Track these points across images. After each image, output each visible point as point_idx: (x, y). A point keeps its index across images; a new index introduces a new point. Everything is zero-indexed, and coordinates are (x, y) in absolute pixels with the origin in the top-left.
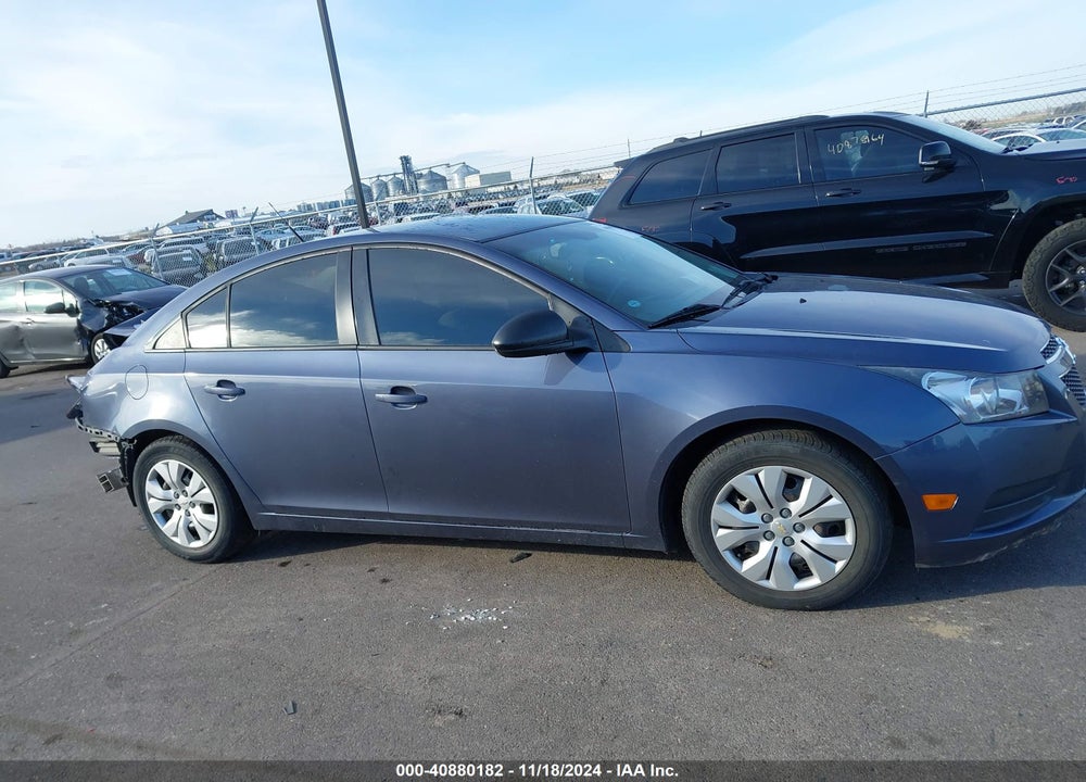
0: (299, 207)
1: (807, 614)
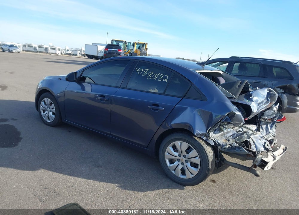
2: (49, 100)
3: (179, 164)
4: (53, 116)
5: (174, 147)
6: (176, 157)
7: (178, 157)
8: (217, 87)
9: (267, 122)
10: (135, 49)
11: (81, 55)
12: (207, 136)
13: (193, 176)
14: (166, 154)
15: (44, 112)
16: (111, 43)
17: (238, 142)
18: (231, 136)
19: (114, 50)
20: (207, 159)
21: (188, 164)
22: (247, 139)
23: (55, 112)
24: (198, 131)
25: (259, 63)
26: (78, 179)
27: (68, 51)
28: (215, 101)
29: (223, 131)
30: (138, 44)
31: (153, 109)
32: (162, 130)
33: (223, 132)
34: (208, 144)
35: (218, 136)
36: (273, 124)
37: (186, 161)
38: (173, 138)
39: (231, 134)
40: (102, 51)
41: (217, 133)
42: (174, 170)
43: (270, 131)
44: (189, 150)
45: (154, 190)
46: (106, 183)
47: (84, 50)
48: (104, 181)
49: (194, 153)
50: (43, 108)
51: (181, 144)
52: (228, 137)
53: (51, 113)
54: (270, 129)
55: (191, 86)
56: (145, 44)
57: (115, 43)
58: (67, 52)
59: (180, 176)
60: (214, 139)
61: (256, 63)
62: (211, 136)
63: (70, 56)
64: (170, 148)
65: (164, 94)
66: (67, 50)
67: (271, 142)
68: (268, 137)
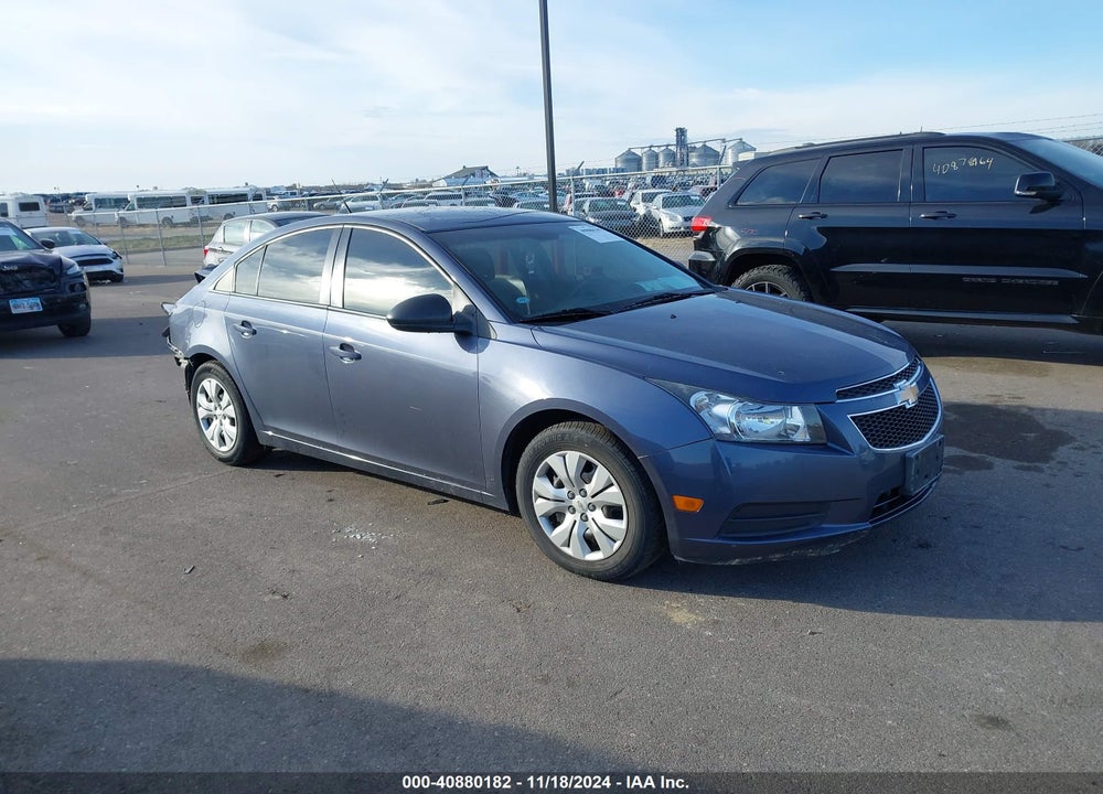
0: (568, 171)
1: (590, 581)
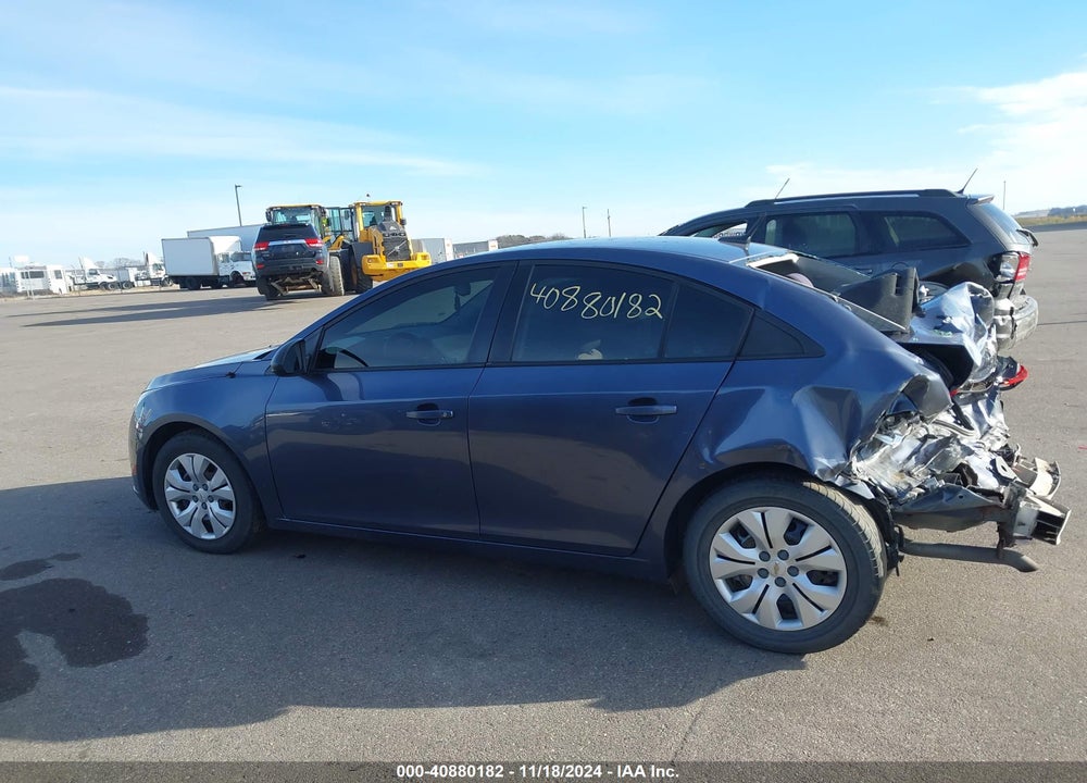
2: (199, 459)
3: (767, 586)
4: (229, 515)
5: (739, 532)
6: (754, 563)
7: (761, 564)
8: (840, 306)
9: (973, 394)
10: (360, 226)
11: (148, 283)
12: (846, 471)
13: (827, 614)
14: (714, 560)
15: (183, 505)
16: (269, 220)
17: (939, 472)
18: (909, 458)
19: (290, 242)
20: (867, 547)
21: (802, 579)
22: (963, 457)
23: (232, 498)
24: (822, 462)
25: (847, 209)
26: (444, 713)
27: (94, 273)
28: (851, 353)
29: (881, 444)
30: (366, 208)
31: (634, 417)
32: (682, 486)
33: (882, 450)
34: (857, 498)
35: (872, 467)
36: (993, 397)
37: (793, 571)
38: (731, 501)
39: (906, 451)
40: (231, 253)
41: (867, 458)
42: (754, 612)
43: (990, 420)
44: (795, 531)
45: (712, 690)
46: (546, 706)
47: (158, 262)
48: (535, 699)
49: (816, 536)
50: (179, 493)
51: (763, 515)
52: (904, 463)
53: (215, 506)
54: (989, 413)
55: (754, 315)
56: (395, 207)
57: (281, 219)
58: (91, 280)
59: (779, 625)
60: (867, 479)
61: (840, 209)
62: (856, 472)
63: (108, 292)
64: (724, 540)
65: (660, 359)
66: (87, 271)
67: (1009, 456)
68: (992, 442)
